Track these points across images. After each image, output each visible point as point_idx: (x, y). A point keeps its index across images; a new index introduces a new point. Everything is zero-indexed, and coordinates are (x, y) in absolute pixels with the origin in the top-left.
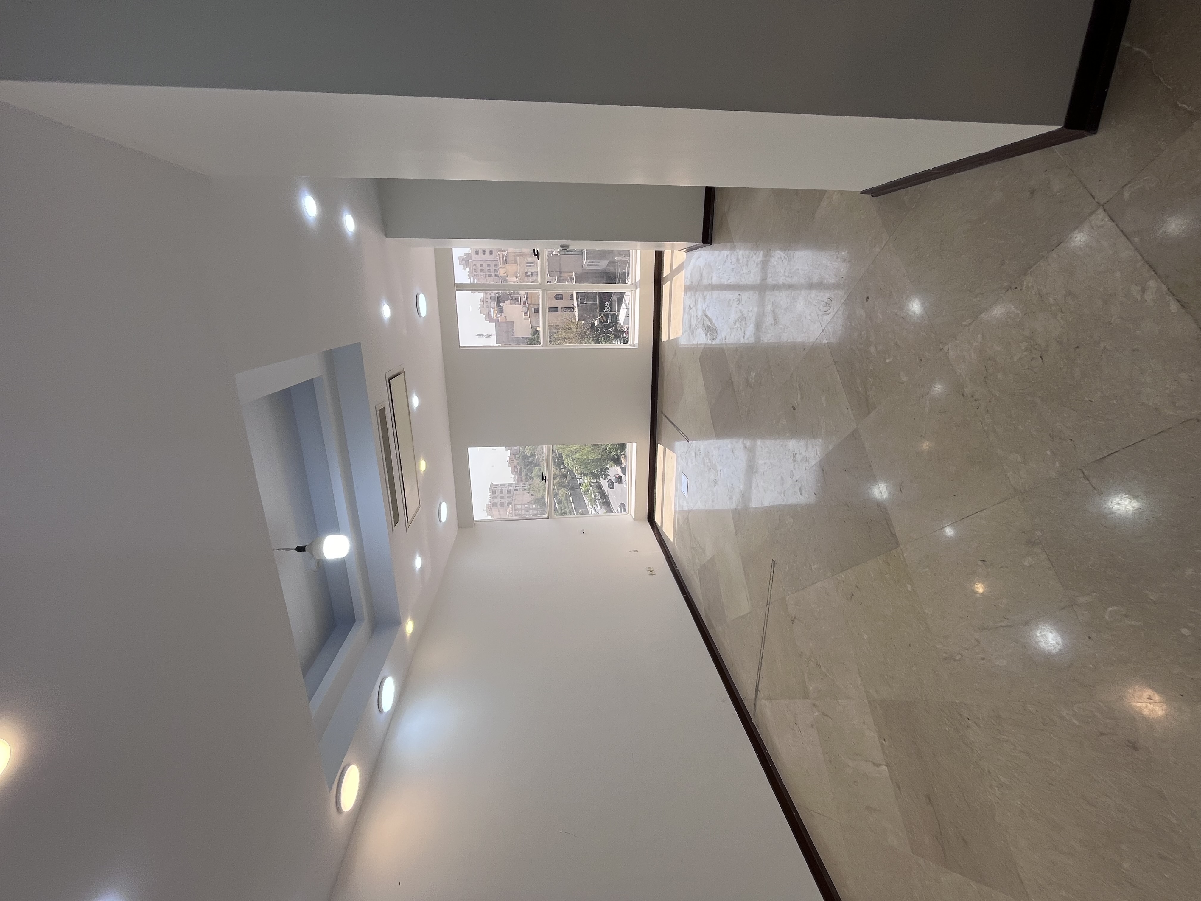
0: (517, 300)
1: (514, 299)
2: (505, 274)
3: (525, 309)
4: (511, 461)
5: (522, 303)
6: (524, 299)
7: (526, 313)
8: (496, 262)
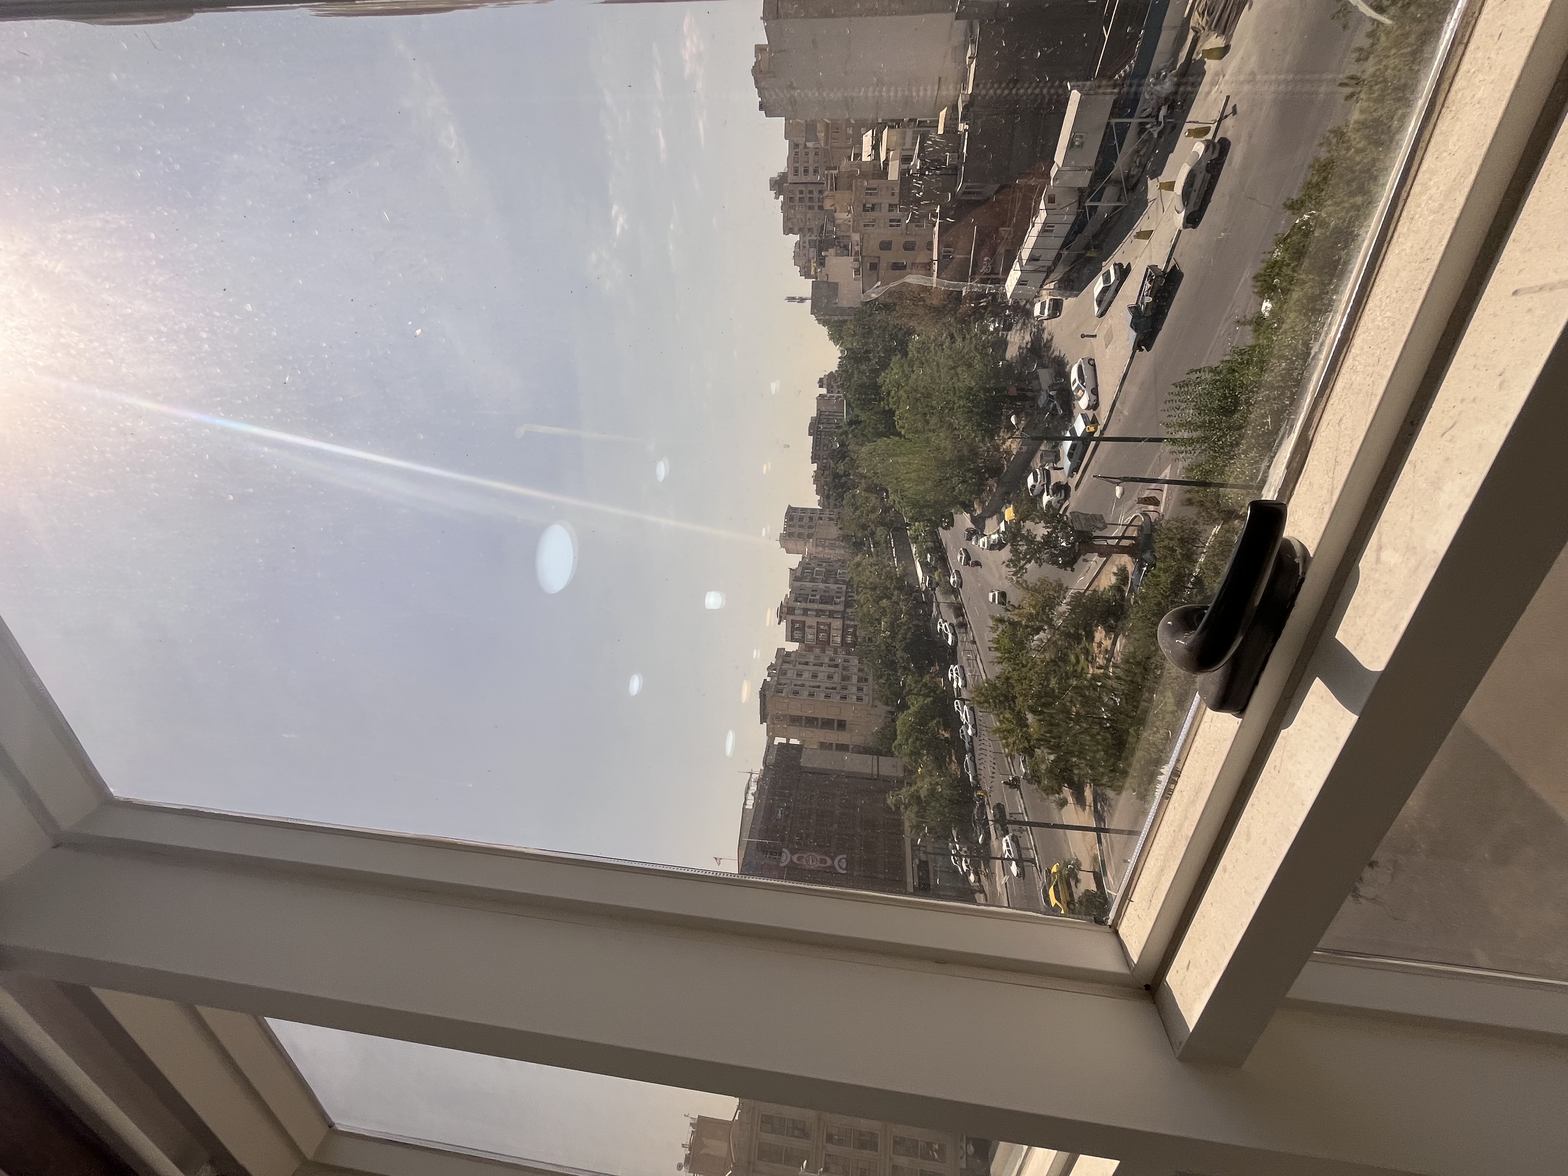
0: (845, 250)
1: (842, 245)
2: (833, 208)
3: (857, 266)
4: (817, 479)
5: (853, 254)
6: (857, 248)
7: (857, 271)
8: (822, 186)
